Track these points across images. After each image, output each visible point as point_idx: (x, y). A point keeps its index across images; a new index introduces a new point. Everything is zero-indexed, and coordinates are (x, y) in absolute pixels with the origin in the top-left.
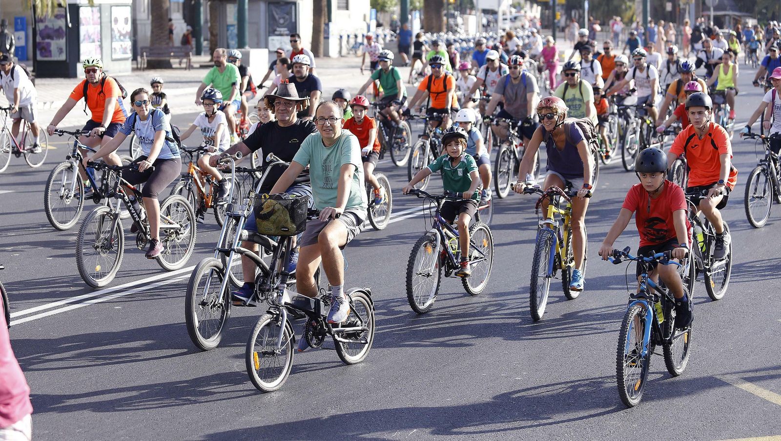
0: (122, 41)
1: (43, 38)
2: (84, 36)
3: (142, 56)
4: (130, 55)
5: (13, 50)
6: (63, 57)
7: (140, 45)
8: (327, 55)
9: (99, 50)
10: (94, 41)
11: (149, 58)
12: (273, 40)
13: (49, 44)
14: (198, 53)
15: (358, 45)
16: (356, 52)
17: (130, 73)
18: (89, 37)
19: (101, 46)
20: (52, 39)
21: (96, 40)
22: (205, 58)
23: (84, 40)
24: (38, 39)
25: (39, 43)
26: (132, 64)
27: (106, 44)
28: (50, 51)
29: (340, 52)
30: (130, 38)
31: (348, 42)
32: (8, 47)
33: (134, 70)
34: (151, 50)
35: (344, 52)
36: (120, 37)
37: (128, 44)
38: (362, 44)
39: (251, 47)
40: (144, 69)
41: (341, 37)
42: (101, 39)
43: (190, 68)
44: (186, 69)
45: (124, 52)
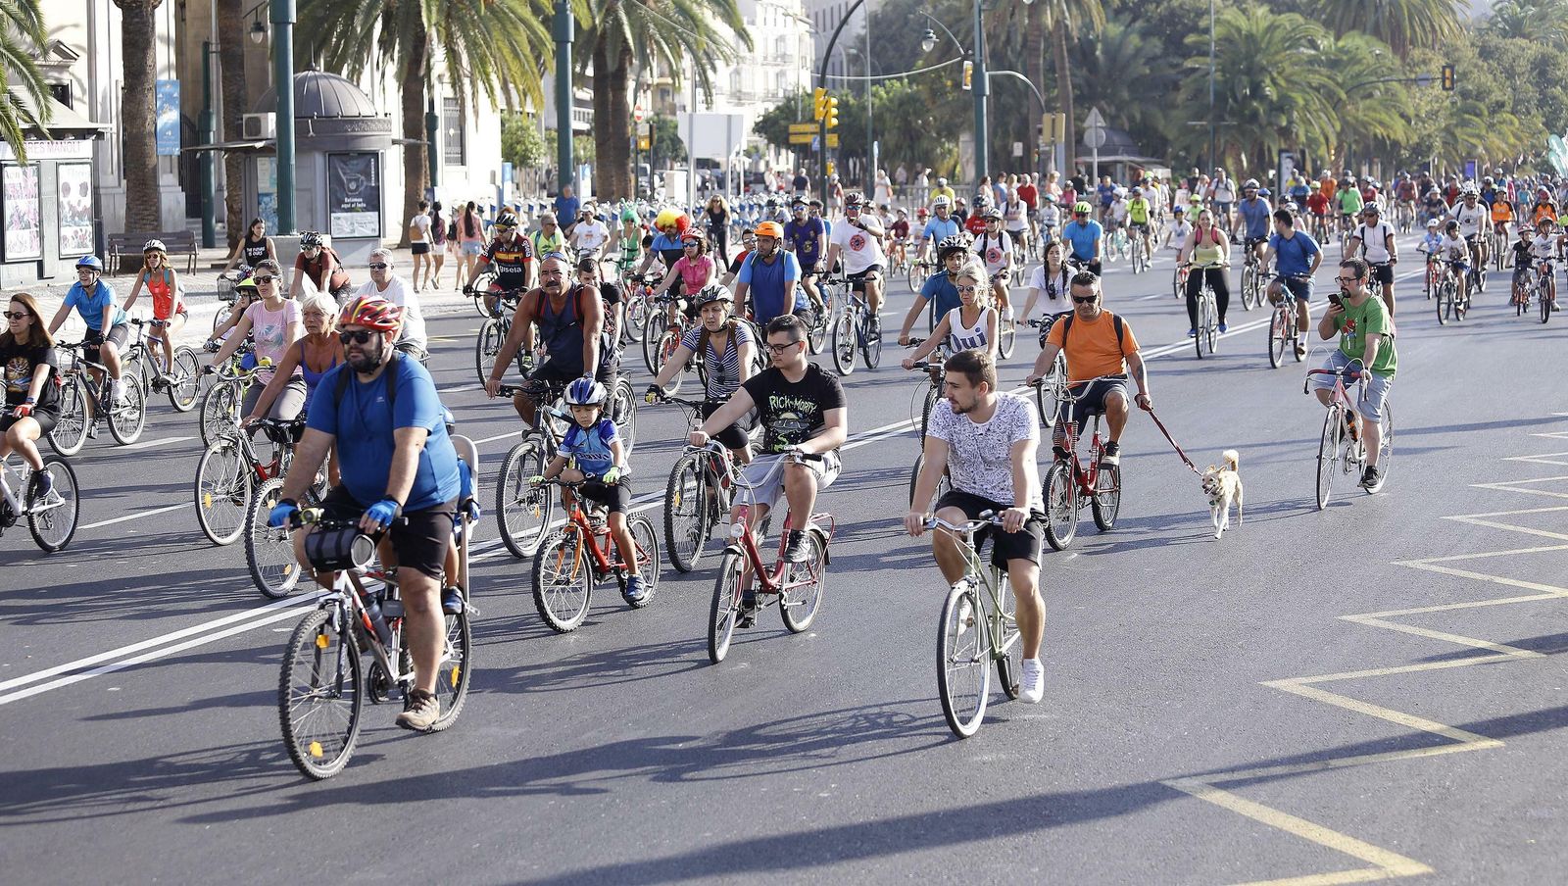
0: (77, 224)
2: (12, 216)
3: (112, 250)
7: (107, 232)
9: (37, 242)
10: (28, 226)
11: (124, 254)
12: (339, 219)
14: (208, 243)
18: (20, 219)
19: (41, 237)
21: (32, 223)
22: (220, 253)
23: (11, 223)
27: (50, 230)
30: (90, 219)
34: (126, 240)
36: (73, 217)
37: (87, 230)
40: (115, 274)
42: (41, 222)
43: (194, 271)
44: (188, 271)
45: (82, 245)
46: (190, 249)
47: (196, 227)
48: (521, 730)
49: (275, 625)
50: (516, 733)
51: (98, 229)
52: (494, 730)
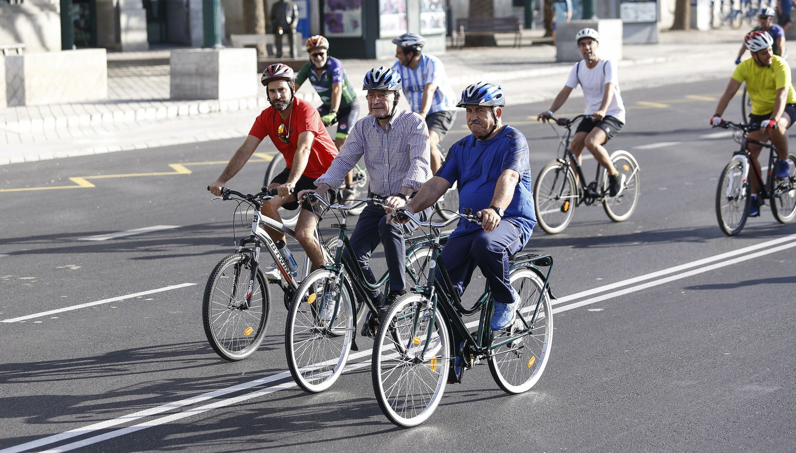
0: (433, 11)
1: (333, 8)
2: (386, 5)
3: (458, 30)
4: (443, 29)
5: (295, 24)
6: (358, 33)
7: (455, 17)
8: (694, 26)
9: (404, 24)
10: (397, 12)
11: (468, 33)
12: (626, 8)
13: (340, 17)
14: (528, 26)
15: (735, 13)
16: (731, 22)
17: (443, 52)
18: (392, 6)
19: (406, 19)
20: (344, 9)
21: (400, 10)
22: (538, 33)
23: (385, 10)
24: (327, 10)
25: (328, 15)
26: (447, 41)
27: (413, 16)
28: (341, 26)
29: (711, 23)
30: (443, 7)
31: (722, 9)
32: (289, 19)
33: (450, 48)
34: (469, 22)
35: (717, 22)
36: (430, 6)
37: (441, 15)
38: (740, 11)
39: (600, 17)
40: (461, 48)
41: (713, 3)
42: (407, 9)
43: (520, 46)
44: (514, 46)
45: (436, 25)
46: (516, 30)
47: (520, 12)
48: (776, 388)
49: (590, 306)
50: (771, 390)
51: (449, 13)
52: (755, 387)
